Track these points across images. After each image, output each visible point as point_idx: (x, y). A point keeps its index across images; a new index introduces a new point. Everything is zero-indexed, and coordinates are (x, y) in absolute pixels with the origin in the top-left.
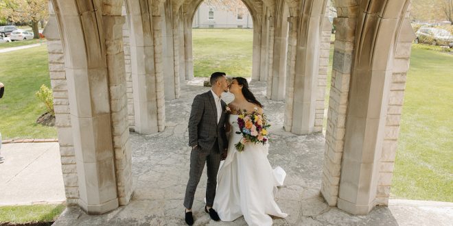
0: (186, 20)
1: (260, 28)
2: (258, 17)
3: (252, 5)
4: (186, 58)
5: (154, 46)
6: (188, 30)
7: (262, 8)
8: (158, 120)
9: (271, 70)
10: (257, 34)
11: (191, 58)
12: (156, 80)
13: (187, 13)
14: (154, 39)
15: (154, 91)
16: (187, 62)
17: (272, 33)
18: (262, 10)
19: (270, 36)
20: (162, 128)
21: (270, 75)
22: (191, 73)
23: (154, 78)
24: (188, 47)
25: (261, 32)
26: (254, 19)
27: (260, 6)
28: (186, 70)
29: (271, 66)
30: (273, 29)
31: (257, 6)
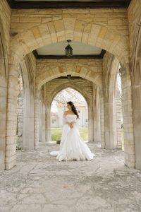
0: (47, 104)
1: (92, 108)
4: (46, 127)
5: (8, 88)
6: (48, 110)
7: (93, 97)
8: (6, 157)
9: (103, 127)
12: (7, 118)
13: (48, 100)
14: (8, 83)
15: (4, 128)
20: (10, 166)
21: (103, 130)
23: (5, 116)
29: (103, 124)
30: (103, 99)
31: (89, 96)
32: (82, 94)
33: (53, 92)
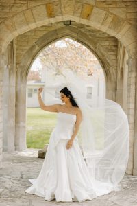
0: (19, 74)
1: (114, 85)
2: (112, 71)
3: (104, 56)
4: (17, 122)
6: (22, 85)
7: (117, 60)
10: (111, 92)
11: (25, 122)
13: (22, 64)
16: (19, 127)
17: (133, 80)
18: (117, 63)
19: (129, 85)
22: (23, 143)
24: (21, 107)
25: (116, 89)
26: (107, 73)
27: (114, 58)
28: (16, 138)
31: (110, 57)
32: (95, 53)
33: (33, 47)
